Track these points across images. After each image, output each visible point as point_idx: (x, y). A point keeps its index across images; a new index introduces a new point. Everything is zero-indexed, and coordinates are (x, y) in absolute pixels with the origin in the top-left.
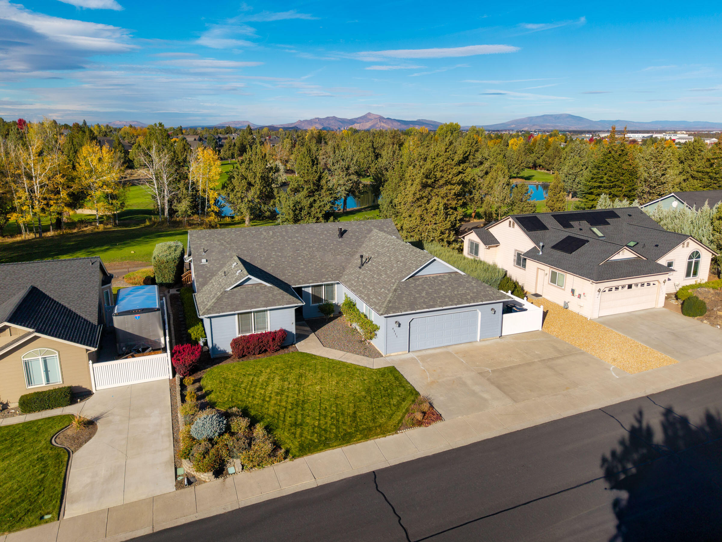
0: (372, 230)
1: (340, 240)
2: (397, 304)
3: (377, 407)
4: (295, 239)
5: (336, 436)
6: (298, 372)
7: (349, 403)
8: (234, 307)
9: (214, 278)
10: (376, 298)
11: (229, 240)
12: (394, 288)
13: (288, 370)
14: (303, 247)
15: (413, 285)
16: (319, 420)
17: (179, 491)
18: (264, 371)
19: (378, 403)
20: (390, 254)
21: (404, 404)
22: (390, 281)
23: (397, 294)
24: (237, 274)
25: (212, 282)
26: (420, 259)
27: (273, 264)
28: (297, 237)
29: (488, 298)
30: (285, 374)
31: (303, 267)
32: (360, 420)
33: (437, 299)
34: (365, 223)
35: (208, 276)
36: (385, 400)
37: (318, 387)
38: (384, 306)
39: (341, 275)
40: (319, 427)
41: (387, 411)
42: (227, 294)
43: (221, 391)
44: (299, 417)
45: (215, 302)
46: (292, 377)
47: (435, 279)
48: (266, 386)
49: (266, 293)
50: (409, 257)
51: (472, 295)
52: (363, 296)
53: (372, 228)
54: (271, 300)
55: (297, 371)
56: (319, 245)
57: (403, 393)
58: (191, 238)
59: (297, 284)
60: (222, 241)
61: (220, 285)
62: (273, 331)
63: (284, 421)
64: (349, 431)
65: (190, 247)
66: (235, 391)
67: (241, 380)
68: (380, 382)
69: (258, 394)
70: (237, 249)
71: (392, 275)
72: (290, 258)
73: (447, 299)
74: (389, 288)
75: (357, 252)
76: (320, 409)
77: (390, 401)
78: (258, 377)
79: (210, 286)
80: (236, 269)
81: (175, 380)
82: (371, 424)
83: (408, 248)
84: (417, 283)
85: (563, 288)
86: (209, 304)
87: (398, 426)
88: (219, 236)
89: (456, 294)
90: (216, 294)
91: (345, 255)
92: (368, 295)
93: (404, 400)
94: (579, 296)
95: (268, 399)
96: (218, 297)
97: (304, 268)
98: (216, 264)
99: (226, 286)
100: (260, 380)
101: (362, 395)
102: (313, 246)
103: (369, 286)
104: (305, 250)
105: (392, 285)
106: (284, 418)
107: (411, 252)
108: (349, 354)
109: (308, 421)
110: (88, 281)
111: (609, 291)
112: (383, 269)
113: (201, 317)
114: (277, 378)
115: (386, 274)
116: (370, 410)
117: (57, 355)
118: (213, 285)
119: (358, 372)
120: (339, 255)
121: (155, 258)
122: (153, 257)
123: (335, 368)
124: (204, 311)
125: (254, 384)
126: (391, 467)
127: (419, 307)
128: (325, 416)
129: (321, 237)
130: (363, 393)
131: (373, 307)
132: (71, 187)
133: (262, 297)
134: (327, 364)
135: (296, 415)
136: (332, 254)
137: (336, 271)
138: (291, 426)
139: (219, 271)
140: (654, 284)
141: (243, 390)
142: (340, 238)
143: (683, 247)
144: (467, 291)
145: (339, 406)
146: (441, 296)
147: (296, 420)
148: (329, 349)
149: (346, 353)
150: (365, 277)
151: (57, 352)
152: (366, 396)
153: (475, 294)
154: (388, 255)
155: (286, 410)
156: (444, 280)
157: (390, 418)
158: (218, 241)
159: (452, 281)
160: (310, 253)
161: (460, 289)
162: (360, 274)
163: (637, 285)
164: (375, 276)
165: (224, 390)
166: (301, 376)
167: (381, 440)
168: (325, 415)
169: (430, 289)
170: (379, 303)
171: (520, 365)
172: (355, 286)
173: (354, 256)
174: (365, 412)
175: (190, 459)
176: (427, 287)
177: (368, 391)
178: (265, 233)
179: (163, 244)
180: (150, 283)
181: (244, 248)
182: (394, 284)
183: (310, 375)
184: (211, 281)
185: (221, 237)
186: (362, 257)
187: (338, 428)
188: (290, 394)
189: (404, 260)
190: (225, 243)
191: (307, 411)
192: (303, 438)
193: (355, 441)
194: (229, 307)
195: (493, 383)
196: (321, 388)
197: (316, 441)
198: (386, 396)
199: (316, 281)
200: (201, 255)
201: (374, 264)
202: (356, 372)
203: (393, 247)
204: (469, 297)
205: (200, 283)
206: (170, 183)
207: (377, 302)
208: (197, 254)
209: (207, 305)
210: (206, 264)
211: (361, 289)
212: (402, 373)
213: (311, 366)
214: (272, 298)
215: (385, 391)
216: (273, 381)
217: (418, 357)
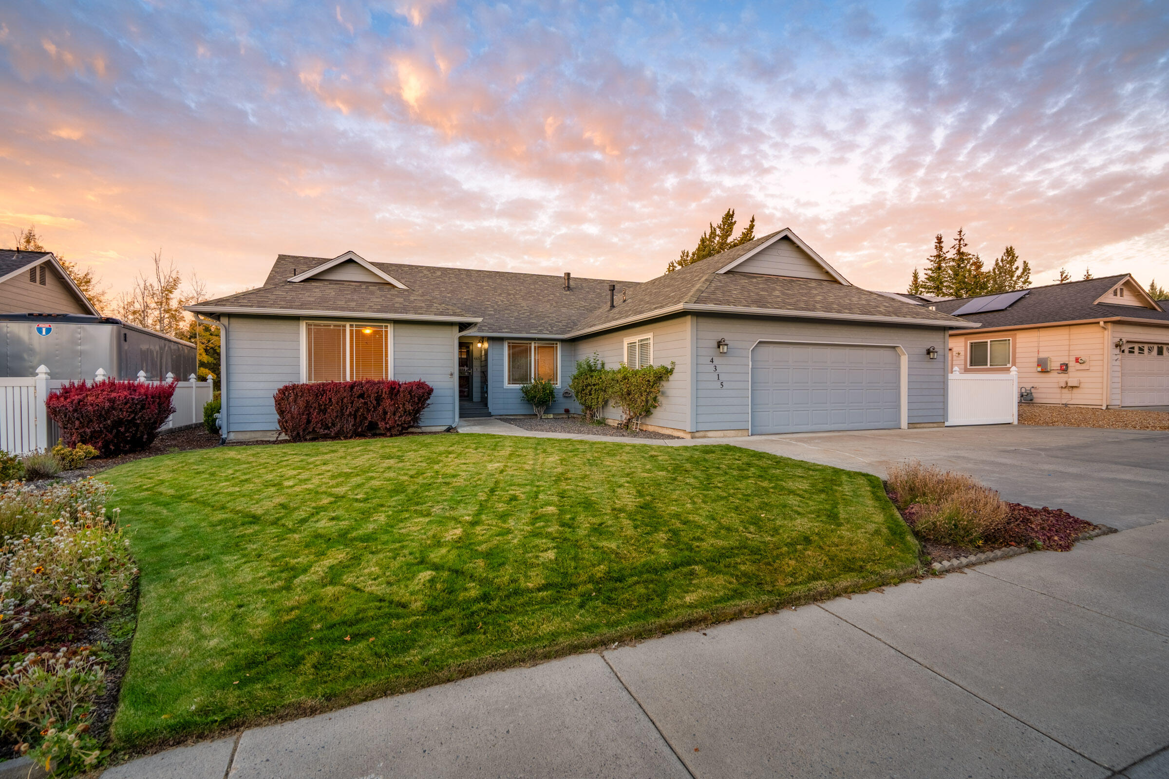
1: (568, 293)
2: (720, 296)
8: (297, 304)
12: (703, 279)
14: (496, 292)
15: (746, 281)
19: (737, 489)
23: (714, 286)
28: (488, 282)
29: (925, 317)
38: (688, 296)
39: (569, 329)
42: (290, 287)
47: (791, 282)
49: (389, 296)
54: (398, 305)
56: (527, 293)
58: (279, 262)
72: (469, 301)
77: (779, 485)
84: (754, 280)
85: (1010, 366)
91: (578, 309)
92: (637, 312)
93: (831, 482)
94: (1063, 368)
102: (516, 294)
103: (634, 308)
104: (499, 295)
105: (695, 282)
111: (1130, 352)
115: (672, 286)
116: (715, 501)
120: (564, 307)
123: (556, 445)
127: (777, 306)
129: (533, 287)
130: (662, 473)
133: (377, 300)
136: (551, 306)
142: (566, 291)
148: (539, 432)
152: (674, 478)
156: (811, 285)
159: (829, 289)
160: (508, 301)
161: (854, 299)
162: (610, 313)
164: (647, 298)
169: (787, 290)
172: (601, 323)
174: (694, 503)
182: (699, 279)
193: (694, 605)
199: (517, 331)
202: (622, 448)
211: (616, 317)
213: (485, 443)
214: (401, 303)
217: (781, 438)
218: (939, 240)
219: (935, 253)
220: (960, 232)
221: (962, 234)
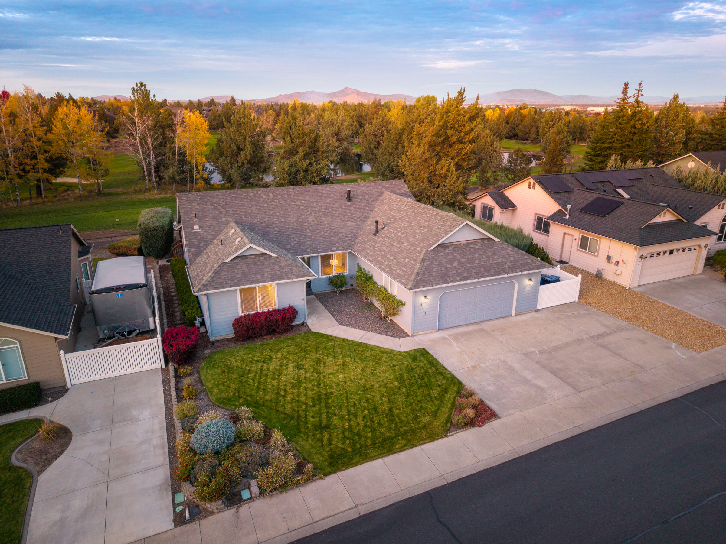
0: (383, 192)
1: (349, 203)
2: (427, 276)
3: (416, 402)
4: (299, 203)
5: (373, 444)
6: (314, 357)
7: (381, 396)
8: (236, 281)
9: (209, 247)
10: (400, 269)
11: (223, 203)
12: (421, 257)
13: (302, 354)
14: (308, 211)
15: (442, 254)
16: (349, 420)
17: (178, 529)
18: (274, 357)
19: (417, 396)
20: (410, 218)
21: (447, 396)
22: (415, 249)
23: (425, 265)
24: (237, 243)
25: (207, 252)
26: (449, 223)
27: (276, 231)
28: (301, 200)
29: (528, 268)
30: (299, 360)
31: (310, 234)
32: (399, 419)
33: (471, 269)
34: (375, 184)
35: (201, 245)
36: (423, 392)
37: (341, 376)
38: (412, 279)
39: (353, 243)
40: (350, 429)
41: (430, 407)
42: (226, 267)
43: (226, 384)
44: (324, 416)
45: (213, 275)
46: (308, 364)
47: (466, 247)
48: (279, 376)
49: (271, 264)
50: (434, 222)
51: (509, 264)
52: (383, 267)
53: (383, 190)
54: (278, 273)
55: (313, 355)
56: (326, 209)
57: (443, 382)
58: (180, 202)
59: (304, 253)
60: (216, 205)
61: (217, 255)
62: (281, 307)
63: (306, 423)
64: (388, 435)
65: (179, 212)
66: (241, 382)
67: (248, 369)
68: (412, 368)
69: (270, 386)
70: (234, 215)
71: (416, 243)
72: (295, 224)
73: (482, 270)
74: (415, 257)
75: (369, 217)
76: (348, 406)
77: (429, 393)
78: (268, 364)
79: (205, 256)
80: (234, 237)
81: (168, 370)
82: (414, 425)
83: (431, 212)
84: (447, 251)
85: (596, 254)
86: (205, 279)
87: (446, 426)
88: (212, 199)
89: (491, 264)
90: (213, 266)
91: (356, 221)
92: (390, 267)
93: (446, 390)
94: (617, 263)
95: (282, 393)
96: (216, 270)
97: (311, 236)
98: (210, 232)
99: (224, 257)
100: (271, 368)
101: (395, 386)
102: (319, 211)
103: (389, 256)
104: (310, 214)
105: (418, 254)
106: (306, 418)
107: (436, 215)
108: (370, 334)
109: (335, 422)
110: (58, 252)
111: (651, 257)
112: (403, 236)
113: (196, 294)
114: (291, 365)
115: (408, 241)
116: (409, 406)
117: (18, 345)
118: (209, 256)
119: (385, 356)
120: (348, 220)
121: (140, 226)
122: (138, 224)
123: (357, 352)
124: (199, 286)
125: (265, 372)
126: (448, 484)
127: (452, 279)
128: (356, 416)
129: (328, 201)
130: (396, 383)
131: (398, 280)
132: (49, 152)
133: (267, 270)
134: (347, 346)
135: (320, 413)
136: (341, 220)
137: (347, 239)
138: (316, 430)
139: (214, 239)
140: (695, 249)
141: (251, 381)
142: (348, 201)
143: (719, 208)
144: (504, 260)
145: (370, 401)
146: (476, 266)
147: (321, 421)
148: (345, 327)
149: (366, 332)
150: (382, 245)
151: (18, 342)
152: (400, 387)
153: (513, 263)
154: (407, 219)
155: (306, 407)
156: (477, 247)
157: (435, 416)
158: (212, 205)
159: (486, 248)
160: (316, 219)
161: (496, 257)
162: (375, 241)
163: (678, 250)
164: (395, 244)
165: (228, 382)
166: (318, 361)
167: (429, 447)
168: (355, 413)
169: (462, 257)
170: (405, 275)
171: (567, 343)
172: (371, 256)
173: (366, 222)
174: (403, 408)
175: (191, 481)
176: (458, 256)
177: (401, 379)
178: (264, 196)
179: (150, 209)
180: (137, 253)
181: (241, 213)
182: (420, 252)
183: (329, 360)
184: (205, 251)
185: (215, 201)
186: (377, 222)
187: (373, 430)
188: (310, 386)
189: (428, 226)
190: (219, 207)
191: (333, 408)
192: (332, 447)
193: (398, 449)
194: (229, 282)
195: (544, 367)
196: (345, 377)
197: (350, 450)
198: (424, 386)
199: (325, 250)
200: (192, 221)
201: (391, 230)
202: (383, 356)
203: (411, 211)
204: (506, 267)
205: (193, 254)
206: (155, 148)
207: (402, 274)
208: (188, 219)
209: (202, 279)
210: (198, 232)
211: (379, 259)
212: (436, 356)
213: (329, 349)
214: (279, 271)
215: (421, 380)
216: (287, 368)
217: (449, 335)
218: (626, 85)
219: (621, 96)
220: (640, 84)
221: (642, 86)
